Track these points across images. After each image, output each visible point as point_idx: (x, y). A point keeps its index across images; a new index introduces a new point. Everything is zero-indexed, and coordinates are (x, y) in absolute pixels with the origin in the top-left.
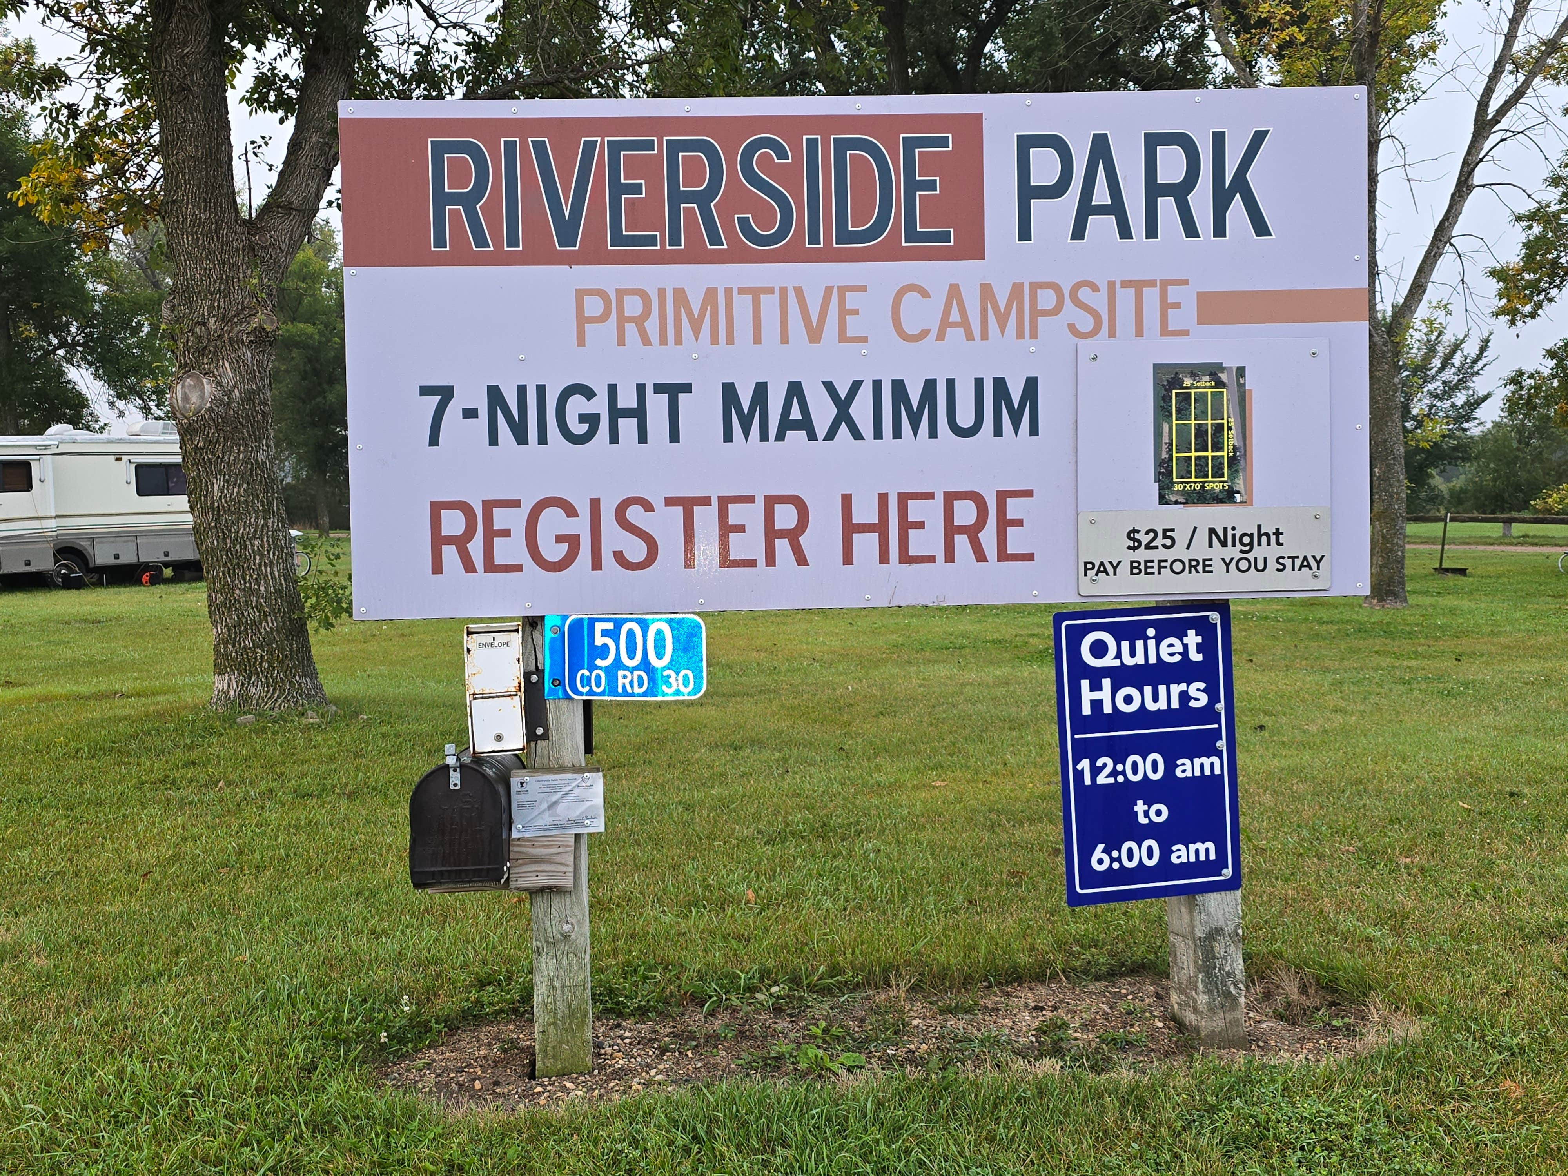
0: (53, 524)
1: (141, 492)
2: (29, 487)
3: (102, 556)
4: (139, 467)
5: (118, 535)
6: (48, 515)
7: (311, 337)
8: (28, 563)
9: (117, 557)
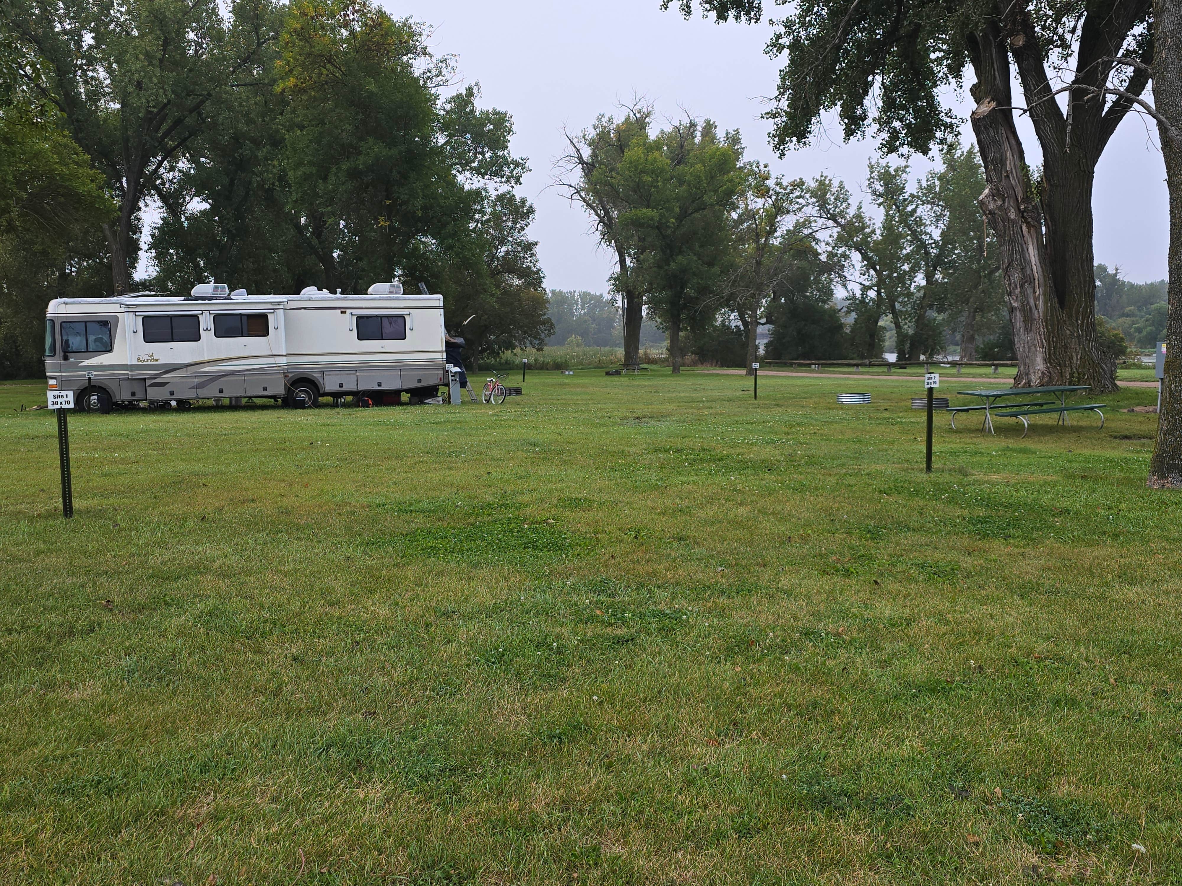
0: (284, 360)
1: (361, 337)
2: (266, 333)
3: (330, 385)
4: (360, 318)
5: (342, 370)
6: (280, 353)
7: (652, 219)
8: (265, 389)
9: (341, 386)
